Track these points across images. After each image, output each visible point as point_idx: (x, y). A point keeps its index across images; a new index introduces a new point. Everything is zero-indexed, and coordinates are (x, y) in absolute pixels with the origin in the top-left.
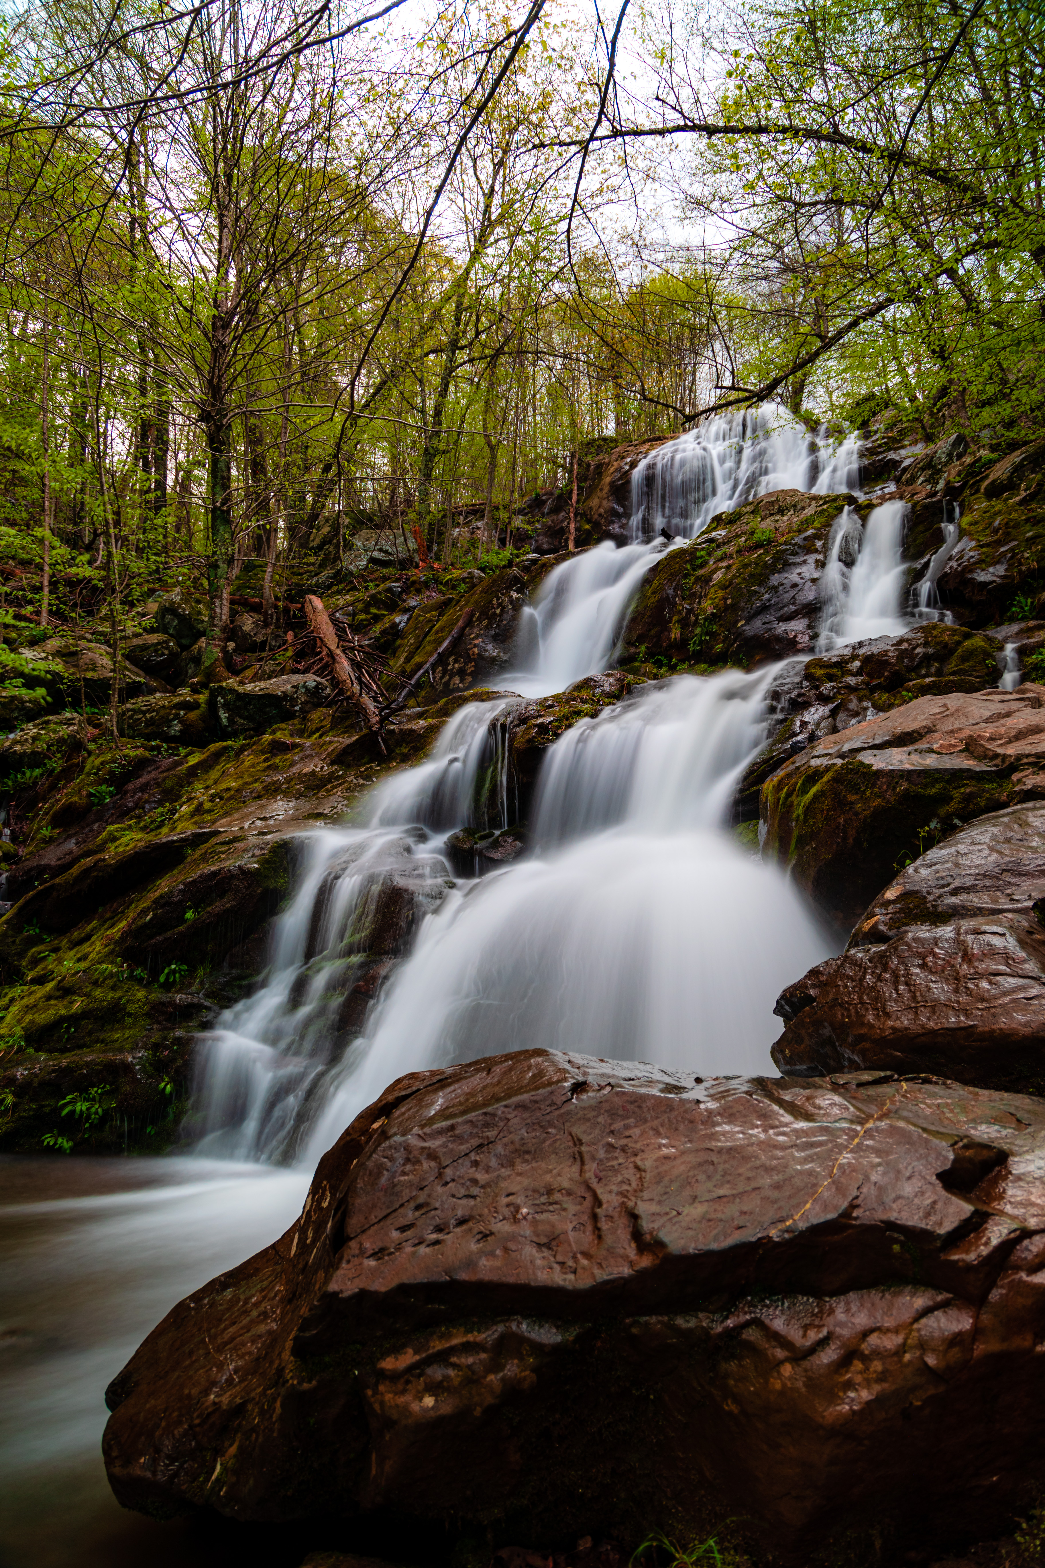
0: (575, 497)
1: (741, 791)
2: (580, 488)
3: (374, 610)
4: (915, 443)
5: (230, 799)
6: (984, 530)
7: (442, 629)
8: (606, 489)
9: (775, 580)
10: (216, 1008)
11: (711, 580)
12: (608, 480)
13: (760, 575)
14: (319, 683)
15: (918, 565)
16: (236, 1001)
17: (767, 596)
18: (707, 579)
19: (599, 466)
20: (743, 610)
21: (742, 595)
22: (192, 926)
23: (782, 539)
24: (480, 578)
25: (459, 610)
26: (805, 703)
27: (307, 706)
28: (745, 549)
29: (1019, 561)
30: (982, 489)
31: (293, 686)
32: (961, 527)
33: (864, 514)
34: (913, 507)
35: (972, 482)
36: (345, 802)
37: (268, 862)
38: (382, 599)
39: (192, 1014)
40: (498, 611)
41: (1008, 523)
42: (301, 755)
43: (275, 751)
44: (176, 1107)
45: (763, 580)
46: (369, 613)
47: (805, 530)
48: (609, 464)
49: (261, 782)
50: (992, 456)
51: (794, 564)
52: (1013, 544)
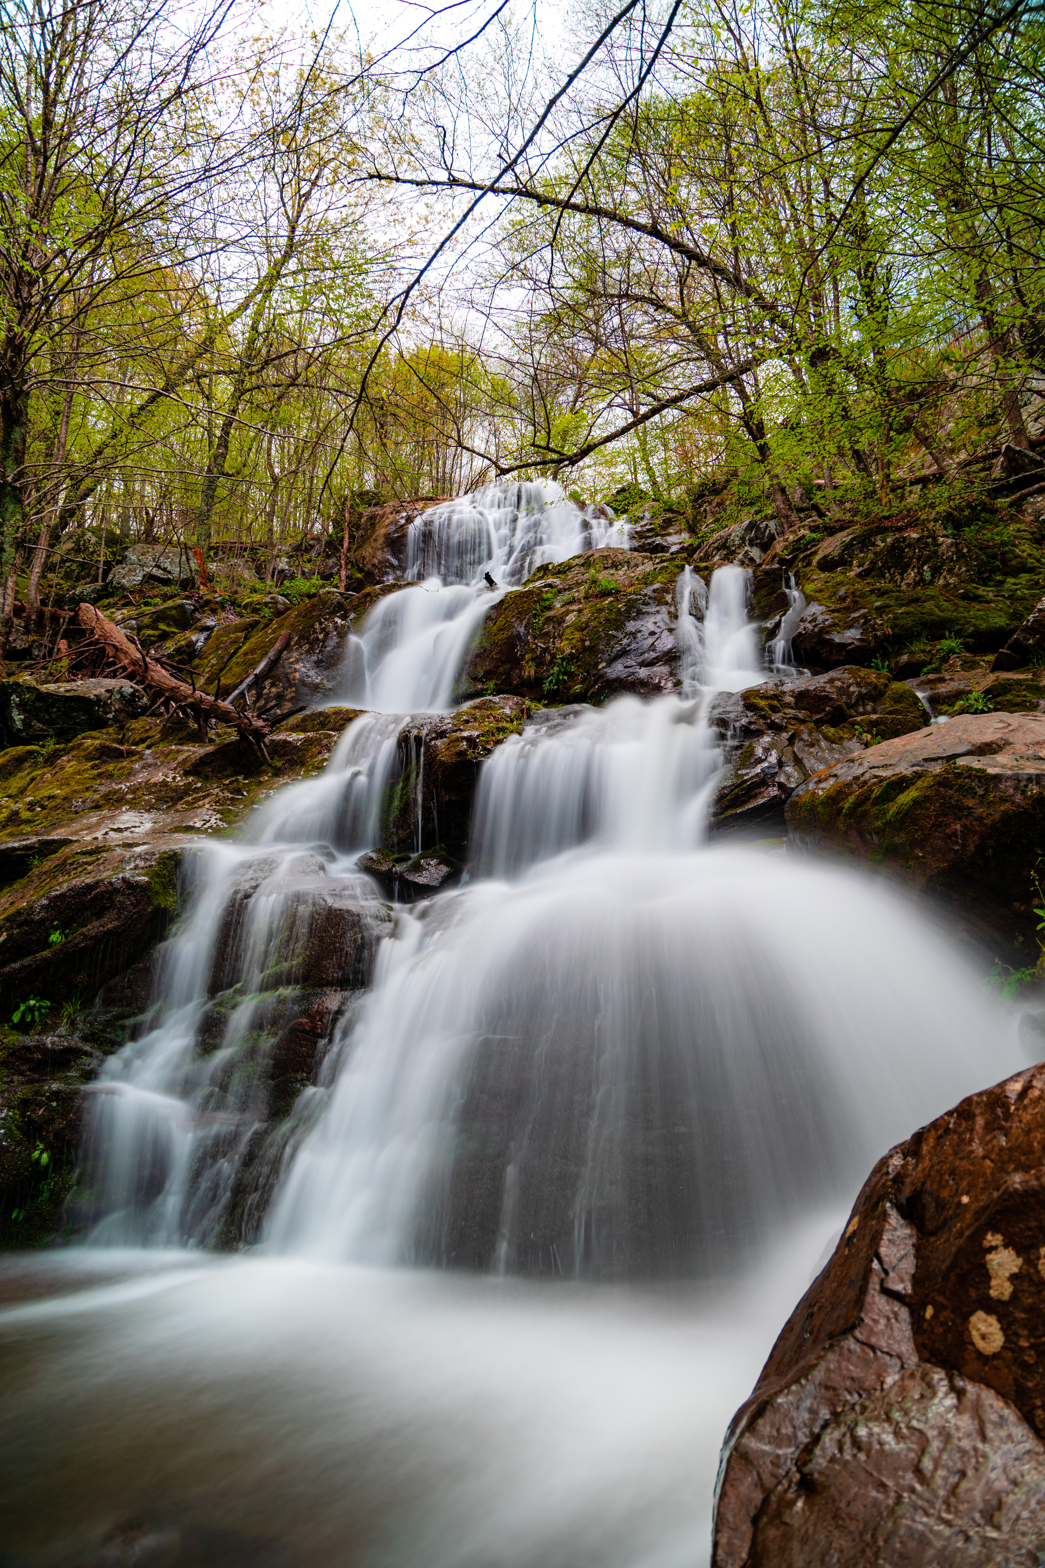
0: (346, 544)
1: (715, 815)
2: (352, 537)
3: (162, 626)
4: (679, 532)
5: (56, 808)
6: (830, 597)
7: (252, 651)
8: (381, 540)
9: (631, 626)
10: (97, 1053)
11: (564, 621)
12: (383, 531)
13: (616, 620)
14: (136, 691)
15: (769, 624)
16: (121, 1044)
17: (625, 641)
18: (559, 621)
19: (372, 518)
20: (603, 652)
21: (600, 638)
22: (61, 950)
23: (629, 590)
24: (285, 604)
25: (272, 633)
26: (757, 731)
27: (123, 715)
28: (592, 596)
29: (873, 627)
30: (814, 563)
31: (107, 691)
32: (804, 593)
33: (705, 573)
34: (754, 572)
35: (802, 556)
36: (219, 816)
37: (158, 875)
38: (173, 616)
39: (69, 1061)
40: (321, 636)
41: (853, 593)
42: (142, 763)
43: (105, 758)
44: (56, 1183)
45: (619, 625)
46: (157, 629)
47: (652, 583)
48: (383, 516)
49: (95, 791)
50: (814, 535)
51: (648, 613)
52: (863, 611)
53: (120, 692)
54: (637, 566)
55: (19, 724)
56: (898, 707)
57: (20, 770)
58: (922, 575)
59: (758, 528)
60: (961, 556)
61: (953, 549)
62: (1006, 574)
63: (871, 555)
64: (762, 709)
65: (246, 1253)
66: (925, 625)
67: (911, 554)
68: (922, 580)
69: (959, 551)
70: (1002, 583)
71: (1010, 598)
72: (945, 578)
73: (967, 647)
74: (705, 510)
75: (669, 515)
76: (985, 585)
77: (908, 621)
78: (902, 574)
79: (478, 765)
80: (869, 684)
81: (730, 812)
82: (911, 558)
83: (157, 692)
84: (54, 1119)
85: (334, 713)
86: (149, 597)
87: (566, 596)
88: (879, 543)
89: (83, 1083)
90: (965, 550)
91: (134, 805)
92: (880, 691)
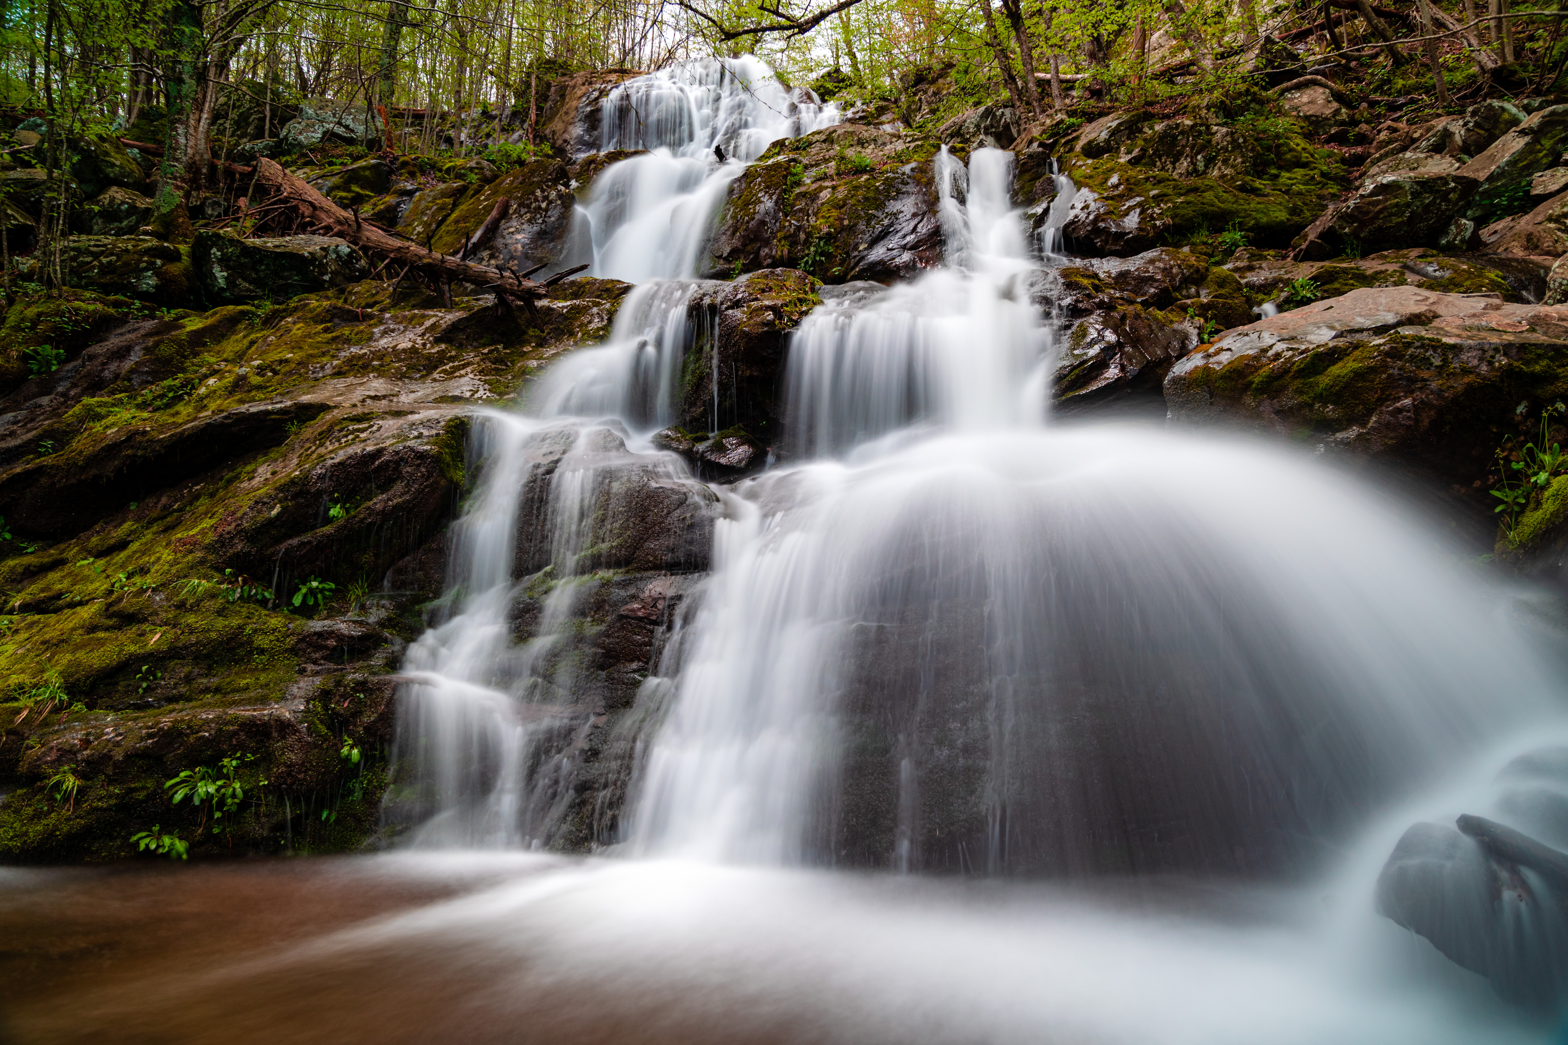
0: (533, 118)
1: (1056, 396)
2: (539, 108)
3: (356, 189)
4: (893, 121)
5: (290, 373)
6: (1101, 184)
7: (464, 218)
9: (892, 206)
10: (398, 640)
11: (817, 198)
12: (575, 104)
14: (353, 251)
15: (1039, 210)
16: (421, 632)
17: (886, 222)
18: (813, 196)
19: (562, 88)
20: (863, 233)
21: (859, 217)
22: (345, 526)
23: (885, 168)
24: (491, 170)
25: (485, 200)
26: (1086, 310)
27: (340, 278)
28: (844, 173)
29: (1151, 216)
30: (1078, 148)
31: (322, 249)
32: (1072, 179)
33: (962, 154)
34: (1017, 155)
35: (1063, 141)
36: (487, 386)
37: (447, 446)
38: (366, 177)
39: (368, 649)
40: (544, 205)
41: (1127, 180)
42: (382, 328)
43: (336, 320)
44: (370, 782)
45: (880, 207)
46: (350, 191)
47: (908, 162)
48: (574, 87)
49: (333, 356)
50: (1072, 120)
51: (908, 193)
52: (1138, 199)
53: (336, 251)
54: (884, 144)
55: (222, 282)
56: (1223, 291)
57: (234, 333)
58: (1195, 164)
59: (994, 115)
60: (1236, 146)
61: (1229, 139)
62: (1280, 168)
63: (1140, 142)
64: (1087, 288)
65: (601, 854)
66: (1205, 215)
67: (1184, 142)
68: (1195, 170)
69: (1234, 141)
70: (1276, 177)
71: (1287, 192)
72: (1220, 169)
73: (1250, 242)
74: (920, 99)
75: (884, 103)
76: (1260, 178)
77: (1189, 211)
78: (1173, 163)
79: (788, 337)
80: (1191, 266)
81: (1071, 394)
82: (1184, 147)
83: (377, 254)
84: (361, 713)
85: (588, 283)
86: (333, 156)
87: (814, 172)
88: (1146, 129)
89: (388, 673)
90: (1241, 140)
91: (381, 372)
92: (1202, 275)
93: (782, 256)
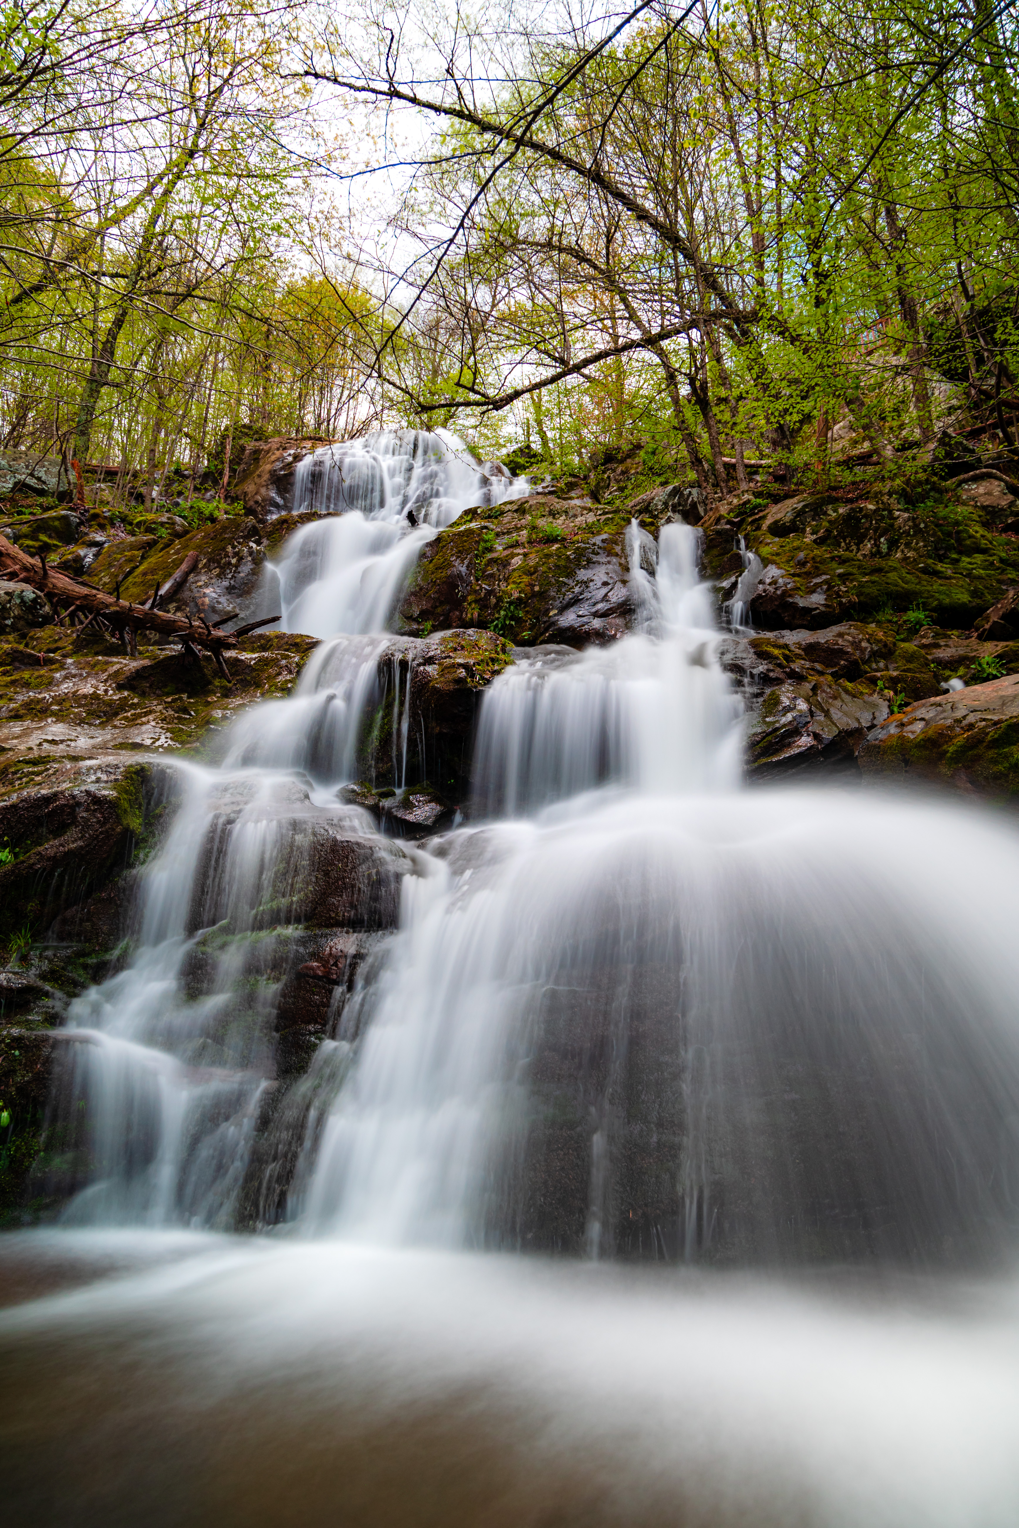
0: (226, 479)
2: (233, 471)
3: (43, 538)
6: (788, 561)
7: (153, 571)
8: (266, 477)
9: (583, 574)
10: (59, 994)
11: (509, 564)
12: (268, 467)
13: (566, 567)
14: (38, 597)
15: (726, 584)
16: (84, 987)
17: (577, 590)
18: (504, 563)
19: (257, 452)
20: (554, 599)
21: (549, 584)
22: (13, 871)
23: (576, 538)
24: (183, 525)
25: (174, 554)
26: (777, 679)
27: (22, 623)
28: (535, 541)
29: (837, 593)
30: (764, 527)
31: (7, 593)
32: (759, 556)
33: (652, 528)
34: (705, 531)
35: (750, 519)
36: (169, 735)
37: (126, 792)
38: (55, 527)
39: (28, 1002)
40: (234, 561)
41: (813, 558)
42: (63, 673)
43: (17, 664)
44: (18, 1148)
45: (571, 574)
46: (37, 540)
47: (599, 533)
48: (268, 452)
49: (10, 700)
50: (759, 501)
51: (599, 563)
52: (824, 577)
53: (21, 596)
54: (575, 516)
56: (911, 666)
58: (878, 546)
59: (682, 494)
60: (918, 531)
61: (910, 523)
62: (960, 553)
63: (825, 524)
64: (777, 658)
66: (889, 595)
67: (867, 525)
68: (879, 552)
69: (916, 526)
70: (957, 561)
71: (969, 575)
72: (903, 551)
73: (935, 622)
74: (609, 477)
75: (573, 480)
76: (941, 561)
77: (873, 590)
78: (858, 545)
79: (479, 695)
80: (880, 641)
81: (764, 760)
82: (868, 529)
83: (60, 600)
84: (14, 1071)
85: (277, 637)
86: (22, 506)
87: (506, 539)
88: (830, 512)
89: (47, 1028)
90: (922, 526)
91: (60, 717)
92: (890, 650)
93: (472, 619)
